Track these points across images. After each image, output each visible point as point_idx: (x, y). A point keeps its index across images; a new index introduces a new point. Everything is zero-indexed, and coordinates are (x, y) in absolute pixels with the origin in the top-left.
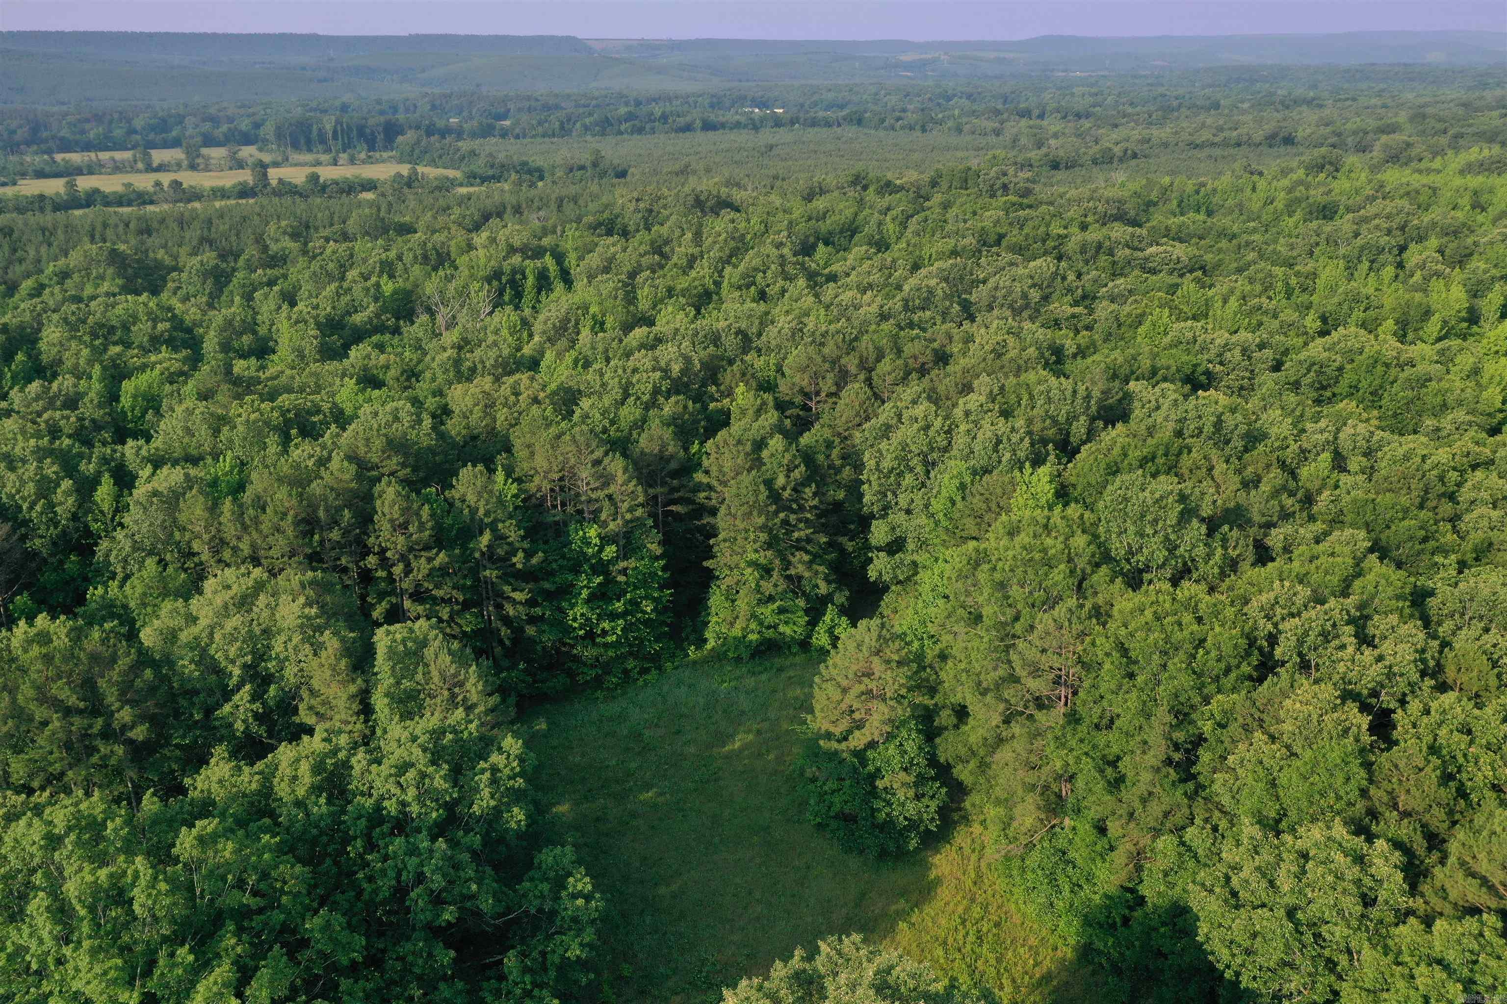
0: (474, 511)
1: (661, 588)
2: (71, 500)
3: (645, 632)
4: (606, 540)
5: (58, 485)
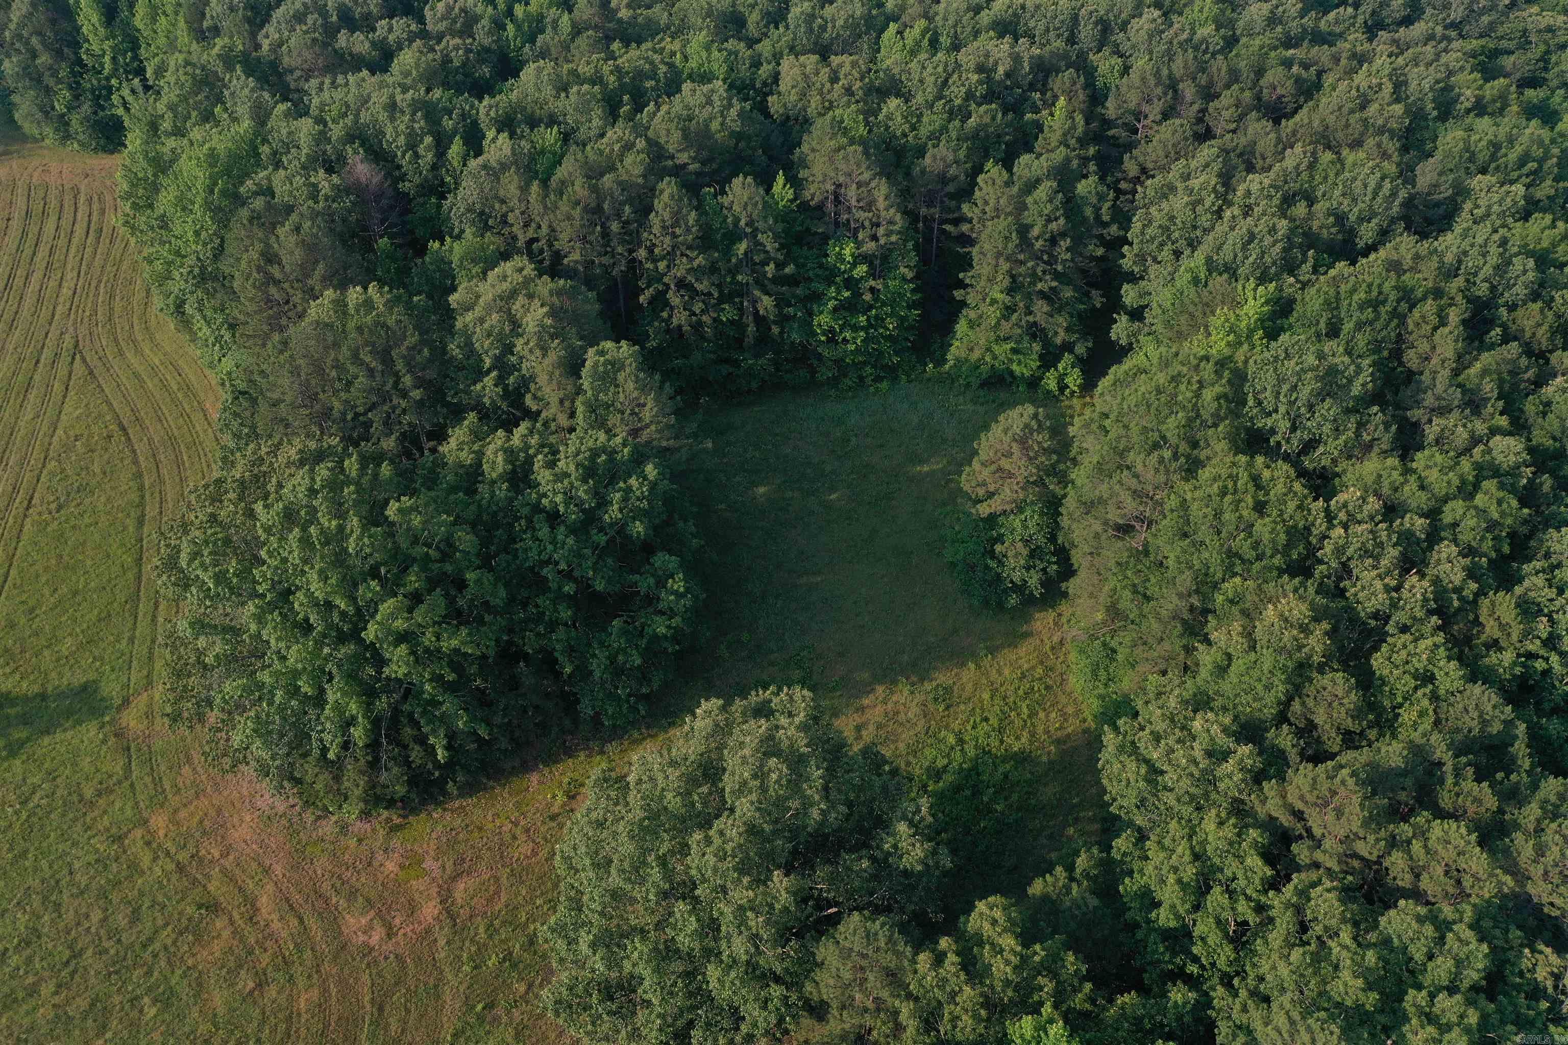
0: (737, 220)
1: (909, 307)
2: (430, 156)
3: (885, 346)
4: (859, 259)
5: (421, 141)
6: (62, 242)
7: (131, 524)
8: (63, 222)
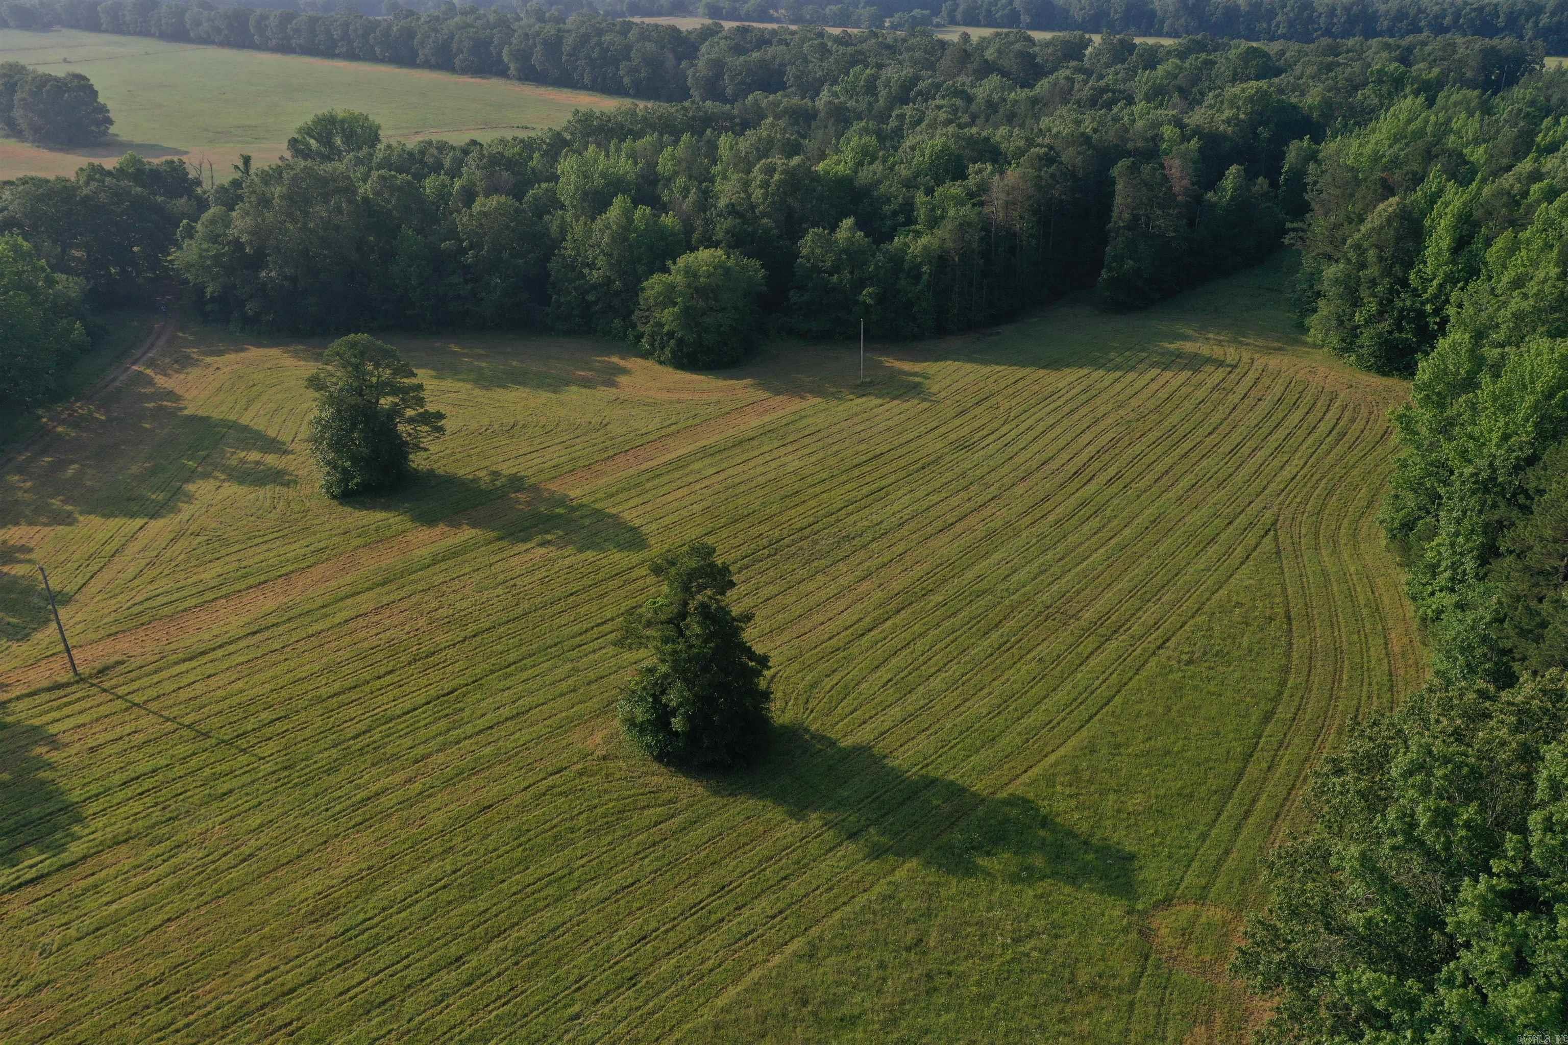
6: (1302, 433)
7: (1256, 716)
8: (1310, 417)
